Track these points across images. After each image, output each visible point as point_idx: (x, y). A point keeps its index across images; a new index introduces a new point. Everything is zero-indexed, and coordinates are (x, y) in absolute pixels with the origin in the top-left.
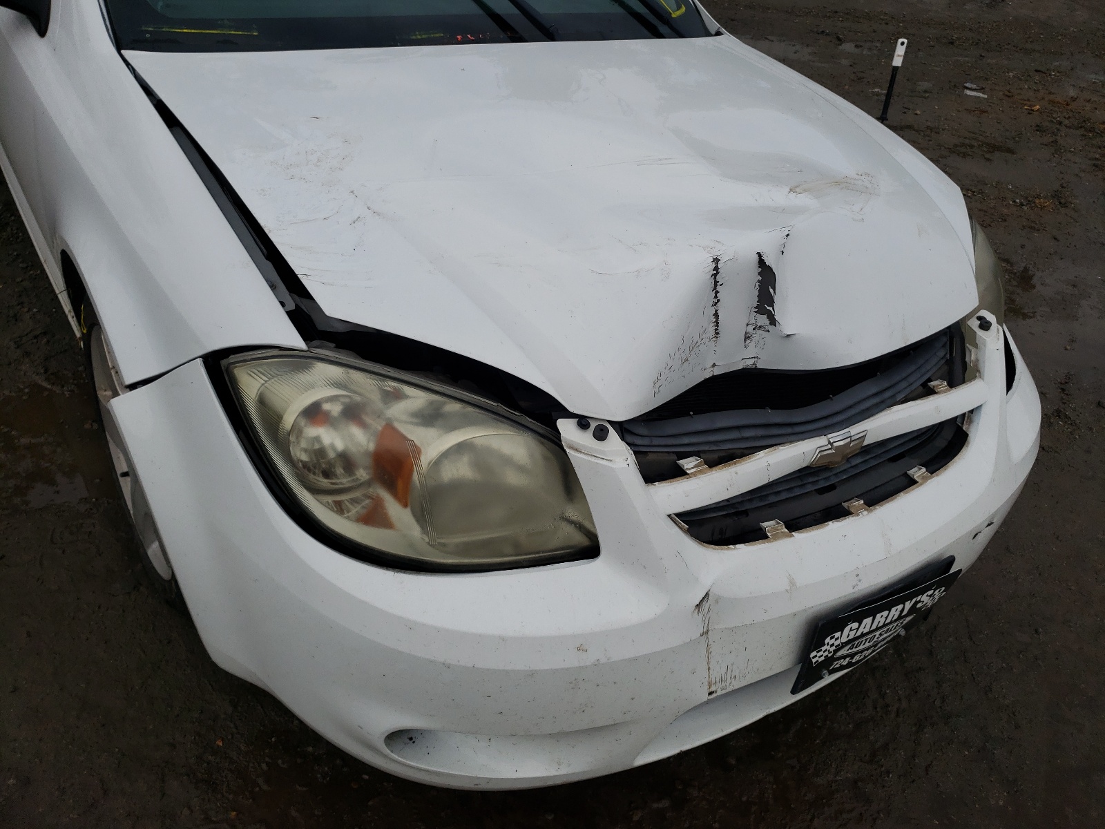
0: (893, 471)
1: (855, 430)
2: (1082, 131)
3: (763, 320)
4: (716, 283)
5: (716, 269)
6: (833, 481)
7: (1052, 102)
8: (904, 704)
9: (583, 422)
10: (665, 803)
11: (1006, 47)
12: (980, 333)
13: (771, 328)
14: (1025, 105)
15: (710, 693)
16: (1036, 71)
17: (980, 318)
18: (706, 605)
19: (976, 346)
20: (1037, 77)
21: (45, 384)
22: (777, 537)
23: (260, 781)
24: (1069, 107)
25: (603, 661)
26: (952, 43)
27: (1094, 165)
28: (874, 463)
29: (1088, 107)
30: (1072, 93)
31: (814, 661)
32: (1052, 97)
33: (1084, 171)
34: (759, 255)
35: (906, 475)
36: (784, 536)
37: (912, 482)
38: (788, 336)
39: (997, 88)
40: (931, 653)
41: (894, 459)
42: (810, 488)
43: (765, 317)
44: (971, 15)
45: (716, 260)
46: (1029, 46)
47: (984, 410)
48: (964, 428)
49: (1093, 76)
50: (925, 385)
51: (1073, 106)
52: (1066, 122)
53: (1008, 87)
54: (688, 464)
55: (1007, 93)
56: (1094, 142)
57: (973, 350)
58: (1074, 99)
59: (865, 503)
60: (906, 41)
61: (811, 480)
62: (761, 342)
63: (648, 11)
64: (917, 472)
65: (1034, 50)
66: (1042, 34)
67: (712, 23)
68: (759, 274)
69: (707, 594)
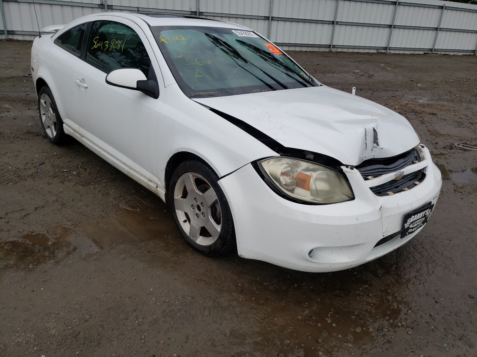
0: (411, 183)
1: (402, 170)
2: (413, 113)
3: (375, 145)
4: (366, 135)
5: (366, 131)
6: (398, 185)
7: (401, 105)
8: (421, 259)
9: (347, 166)
10: (367, 286)
11: (379, 90)
12: (422, 149)
13: (377, 147)
14: (393, 107)
15: (383, 236)
16: (392, 96)
17: (421, 146)
18: (381, 209)
19: (422, 152)
20: (393, 98)
21: (130, 209)
22: (391, 195)
23: (256, 292)
24: (407, 106)
25: (362, 222)
26: (361, 90)
27: (421, 122)
28: (405, 181)
29: (412, 106)
30: (406, 102)
31: (405, 227)
32: (400, 104)
33: (419, 124)
34: (374, 128)
35: (414, 184)
36: (393, 195)
37: (416, 185)
38: (382, 148)
39: (381, 102)
40: (423, 248)
41: (410, 180)
42: (393, 187)
43: (376, 144)
44: (364, 81)
45: (365, 129)
46: (386, 89)
47: (428, 167)
48: (424, 172)
49: (410, 97)
50: (412, 162)
51: (408, 106)
52: (407, 111)
53: (385, 102)
54: (369, 177)
55: (386, 104)
56: (419, 116)
57: (422, 153)
58: (407, 104)
59: (408, 188)
60: (355, 88)
61: (393, 184)
62: (375, 151)
63: (303, 81)
64: (417, 183)
65: (389, 90)
66: (389, 85)
67: (319, 83)
68: (374, 133)
69: (381, 207)
